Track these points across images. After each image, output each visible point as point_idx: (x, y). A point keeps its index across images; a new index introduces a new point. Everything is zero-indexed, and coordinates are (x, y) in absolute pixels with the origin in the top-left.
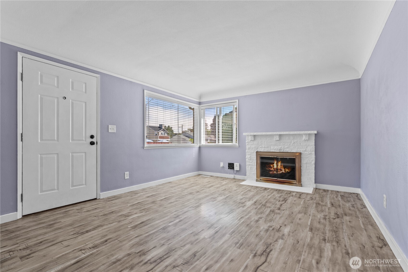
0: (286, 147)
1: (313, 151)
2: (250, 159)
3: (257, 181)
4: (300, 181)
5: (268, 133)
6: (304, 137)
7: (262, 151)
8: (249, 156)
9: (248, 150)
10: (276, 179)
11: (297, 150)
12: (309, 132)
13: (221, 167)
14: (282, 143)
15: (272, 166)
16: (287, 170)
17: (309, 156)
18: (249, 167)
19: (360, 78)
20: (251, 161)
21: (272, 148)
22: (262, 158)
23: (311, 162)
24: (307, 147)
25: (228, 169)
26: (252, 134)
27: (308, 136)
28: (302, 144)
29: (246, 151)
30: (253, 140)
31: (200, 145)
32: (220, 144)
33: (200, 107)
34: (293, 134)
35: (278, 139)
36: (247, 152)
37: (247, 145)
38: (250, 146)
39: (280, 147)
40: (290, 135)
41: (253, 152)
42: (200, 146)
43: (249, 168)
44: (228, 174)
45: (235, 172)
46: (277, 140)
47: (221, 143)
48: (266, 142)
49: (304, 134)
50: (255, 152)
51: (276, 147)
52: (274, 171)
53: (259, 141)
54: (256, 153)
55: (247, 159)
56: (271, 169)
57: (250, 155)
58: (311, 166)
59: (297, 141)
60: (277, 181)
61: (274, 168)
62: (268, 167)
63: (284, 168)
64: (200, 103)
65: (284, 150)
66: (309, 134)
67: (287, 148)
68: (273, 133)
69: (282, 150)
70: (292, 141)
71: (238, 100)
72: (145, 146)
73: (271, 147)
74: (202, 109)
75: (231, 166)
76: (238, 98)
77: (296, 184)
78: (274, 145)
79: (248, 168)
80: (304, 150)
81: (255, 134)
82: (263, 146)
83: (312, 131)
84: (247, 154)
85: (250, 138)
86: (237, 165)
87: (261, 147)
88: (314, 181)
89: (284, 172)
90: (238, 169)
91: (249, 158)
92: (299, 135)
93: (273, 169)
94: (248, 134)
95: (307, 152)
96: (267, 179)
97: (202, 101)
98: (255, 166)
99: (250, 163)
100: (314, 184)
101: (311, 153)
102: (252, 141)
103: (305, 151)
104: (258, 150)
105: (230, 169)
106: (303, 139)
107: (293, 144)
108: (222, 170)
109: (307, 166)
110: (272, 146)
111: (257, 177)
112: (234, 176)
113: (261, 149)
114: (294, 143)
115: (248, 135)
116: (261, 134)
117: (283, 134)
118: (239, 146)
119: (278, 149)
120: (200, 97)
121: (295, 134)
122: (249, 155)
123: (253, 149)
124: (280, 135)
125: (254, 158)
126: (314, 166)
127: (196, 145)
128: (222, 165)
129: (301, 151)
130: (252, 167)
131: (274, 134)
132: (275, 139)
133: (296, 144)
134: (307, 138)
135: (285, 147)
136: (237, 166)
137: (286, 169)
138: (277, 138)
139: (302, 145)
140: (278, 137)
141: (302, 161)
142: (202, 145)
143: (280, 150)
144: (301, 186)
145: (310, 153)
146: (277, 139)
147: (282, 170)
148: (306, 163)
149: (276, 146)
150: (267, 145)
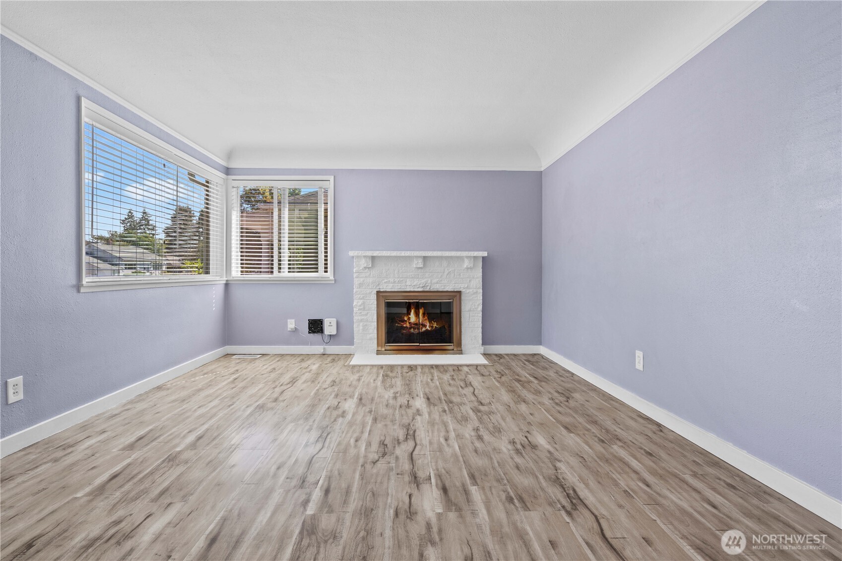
0: (435, 281)
1: (479, 288)
2: (362, 307)
3: (379, 353)
4: (459, 344)
5: (403, 252)
6: (467, 263)
7: (388, 290)
8: (361, 301)
9: (358, 288)
10: (418, 344)
11: (455, 286)
12: (476, 254)
13: (289, 330)
14: (427, 274)
15: (406, 319)
16: (435, 325)
17: (473, 298)
18: (361, 325)
19: (542, 169)
20: (365, 312)
21: (408, 283)
22: (389, 305)
23: (476, 307)
24: (470, 281)
25: (309, 333)
26: (370, 253)
27: (473, 260)
28: (461, 274)
29: (355, 290)
30: (370, 266)
31: (229, 278)
32: (281, 275)
33: (227, 179)
34: (447, 256)
35: (421, 266)
36: (356, 292)
37: (357, 277)
38: (362, 280)
39: (424, 280)
40: (441, 258)
41: (370, 293)
42: (227, 280)
43: (361, 328)
44: (307, 344)
45: (326, 340)
46: (420, 268)
47: (285, 273)
48: (396, 272)
49: (467, 257)
50: (373, 293)
51: (416, 282)
52: (411, 328)
53: (383, 269)
54: (377, 294)
55: (355, 309)
56: (405, 326)
57: (361, 299)
58: (476, 315)
59: (454, 270)
60: (419, 348)
61: (410, 323)
62: (400, 321)
63: (430, 322)
64: (228, 171)
65: (430, 287)
66: (475, 257)
67: (437, 283)
68: (413, 252)
69: (428, 288)
70: (446, 269)
71: (333, 177)
72: (84, 283)
73: (406, 282)
74: (233, 187)
75: (316, 326)
76: (335, 173)
77: (453, 350)
78: (412, 278)
79: (358, 328)
80: (466, 286)
81: (375, 255)
82: (391, 280)
83: (480, 252)
84: (355, 297)
85: (363, 263)
86: (330, 323)
87: (385, 283)
88: (481, 342)
89: (429, 329)
90: (334, 332)
91: (360, 306)
92: (458, 258)
93: (408, 325)
94: (361, 253)
95: (471, 290)
96: (400, 348)
97: (233, 165)
98: (373, 322)
99: (363, 318)
100: (481, 347)
101: (477, 292)
102: (367, 269)
103: (468, 288)
104: (381, 287)
105: (314, 332)
106: (465, 267)
107: (447, 274)
108: (293, 337)
109: (471, 315)
110: (408, 280)
111: (378, 345)
112: (324, 349)
113: (386, 287)
114: (449, 272)
115: (358, 257)
116: (388, 255)
117: (432, 255)
118: (335, 280)
119: (421, 286)
120: (229, 156)
121: (451, 257)
122: (359, 299)
123: (368, 285)
124: (425, 258)
125: (372, 304)
126: (480, 315)
127: (218, 278)
128: (291, 324)
129: (460, 288)
130: (366, 325)
131: (415, 255)
132: (415, 266)
133: (452, 275)
134: (472, 265)
135: (433, 281)
136: (332, 324)
137: (433, 322)
138: (420, 264)
139: (462, 277)
140: (420, 261)
141: (463, 308)
142: (233, 277)
143: (424, 286)
144: (460, 352)
145: (475, 291)
146: (419, 266)
147: (426, 326)
148: (470, 311)
149: (417, 279)
150: (398, 278)
